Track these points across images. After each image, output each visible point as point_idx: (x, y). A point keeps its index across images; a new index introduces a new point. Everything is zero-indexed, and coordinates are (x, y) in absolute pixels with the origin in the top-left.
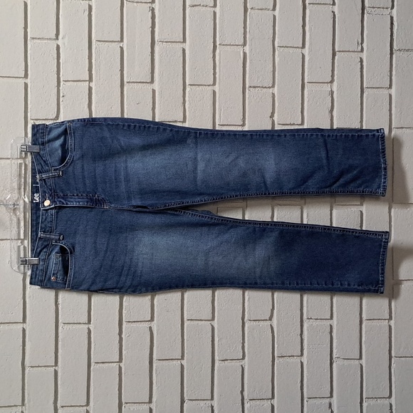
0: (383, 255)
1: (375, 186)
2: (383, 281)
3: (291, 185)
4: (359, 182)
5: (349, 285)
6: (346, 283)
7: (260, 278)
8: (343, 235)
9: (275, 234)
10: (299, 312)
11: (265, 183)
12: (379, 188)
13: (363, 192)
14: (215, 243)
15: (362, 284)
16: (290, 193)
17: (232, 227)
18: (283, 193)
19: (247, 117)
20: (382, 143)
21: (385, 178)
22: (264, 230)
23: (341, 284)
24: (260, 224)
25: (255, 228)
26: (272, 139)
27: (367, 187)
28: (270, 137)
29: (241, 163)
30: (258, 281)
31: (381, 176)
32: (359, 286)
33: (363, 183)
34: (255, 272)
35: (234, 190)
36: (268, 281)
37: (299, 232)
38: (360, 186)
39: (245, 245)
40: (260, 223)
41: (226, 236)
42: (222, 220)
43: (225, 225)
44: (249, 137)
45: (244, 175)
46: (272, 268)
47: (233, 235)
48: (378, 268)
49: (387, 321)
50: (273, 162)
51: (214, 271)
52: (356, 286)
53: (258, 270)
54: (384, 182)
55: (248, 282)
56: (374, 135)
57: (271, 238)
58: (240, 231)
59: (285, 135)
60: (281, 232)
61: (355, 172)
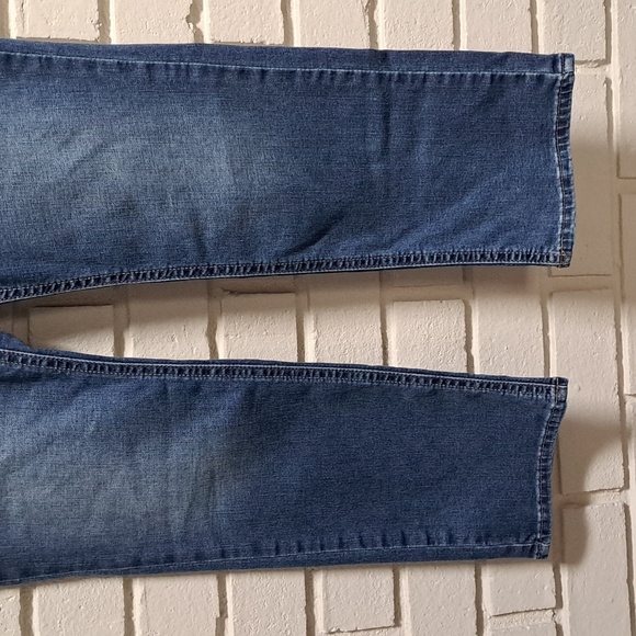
0: (547, 445)
1: (538, 238)
2: (546, 522)
3: (280, 244)
4: (487, 227)
5: (451, 539)
6: (443, 534)
7: (184, 540)
8: (434, 392)
9: (233, 398)
10: (302, 617)
11: (198, 237)
12: (550, 241)
13: (501, 256)
14: (27, 441)
15: (488, 536)
16: (278, 268)
17: (86, 384)
18: (254, 269)
19: (112, 18)
20: (561, 105)
21: (568, 212)
22: (196, 389)
23: (429, 540)
24: (181, 371)
25: (164, 384)
26: (219, 84)
27: (513, 241)
28: (212, 78)
29: (117, 168)
30: (179, 552)
31: (555, 205)
32: (478, 540)
33: (501, 230)
34: (167, 524)
35: (89, 262)
36: (210, 547)
37: (305, 391)
38: (491, 238)
39: (131, 445)
40: (181, 368)
41: (68, 417)
42: (51, 363)
43: (63, 377)
44: (140, 73)
45: (128, 208)
46: (221, 505)
47: (87, 411)
48: (532, 483)
49: (550, 613)
50: (224, 166)
51: (28, 531)
52: (472, 543)
53: (177, 517)
54: (566, 225)
55: (147, 555)
56: (540, 78)
57: (218, 416)
58: (113, 397)
59: (263, 73)
60: (251, 392)
61: (467, 200)
